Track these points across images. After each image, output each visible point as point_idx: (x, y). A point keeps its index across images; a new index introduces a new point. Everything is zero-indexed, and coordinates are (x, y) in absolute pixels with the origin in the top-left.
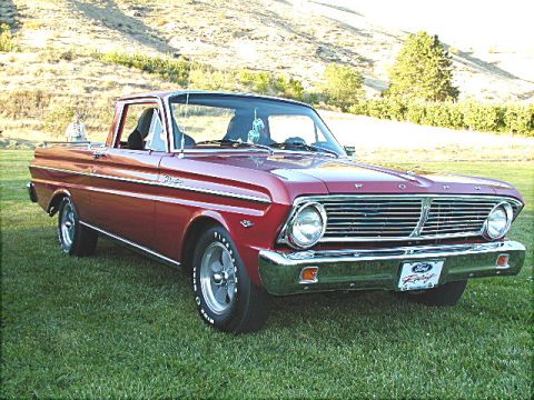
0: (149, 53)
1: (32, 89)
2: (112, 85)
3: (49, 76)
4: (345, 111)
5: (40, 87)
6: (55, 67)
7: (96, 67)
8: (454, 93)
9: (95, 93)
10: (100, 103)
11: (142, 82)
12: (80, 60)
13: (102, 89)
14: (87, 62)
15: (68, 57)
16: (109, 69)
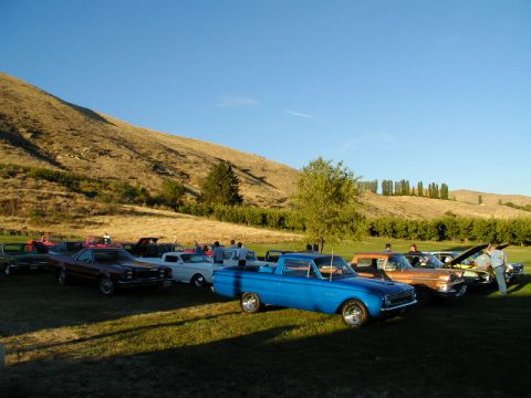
0: (55, 169)
4: (176, 211)
7: (32, 181)
8: (239, 200)
11: (64, 193)
12: (19, 176)
13: (46, 199)
14: (24, 178)
16: (40, 183)
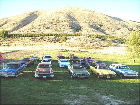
1: (83, 43)
2: (94, 42)
3: (85, 41)
5: (84, 43)
6: (86, 39)
7: (92, 39)
9: (91, 43)
10: (92, 45)
11: (98, 41)
15: (88, 37)
